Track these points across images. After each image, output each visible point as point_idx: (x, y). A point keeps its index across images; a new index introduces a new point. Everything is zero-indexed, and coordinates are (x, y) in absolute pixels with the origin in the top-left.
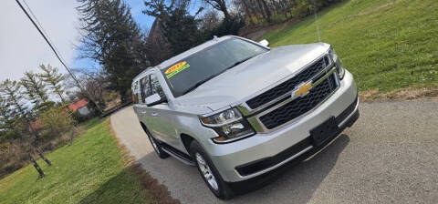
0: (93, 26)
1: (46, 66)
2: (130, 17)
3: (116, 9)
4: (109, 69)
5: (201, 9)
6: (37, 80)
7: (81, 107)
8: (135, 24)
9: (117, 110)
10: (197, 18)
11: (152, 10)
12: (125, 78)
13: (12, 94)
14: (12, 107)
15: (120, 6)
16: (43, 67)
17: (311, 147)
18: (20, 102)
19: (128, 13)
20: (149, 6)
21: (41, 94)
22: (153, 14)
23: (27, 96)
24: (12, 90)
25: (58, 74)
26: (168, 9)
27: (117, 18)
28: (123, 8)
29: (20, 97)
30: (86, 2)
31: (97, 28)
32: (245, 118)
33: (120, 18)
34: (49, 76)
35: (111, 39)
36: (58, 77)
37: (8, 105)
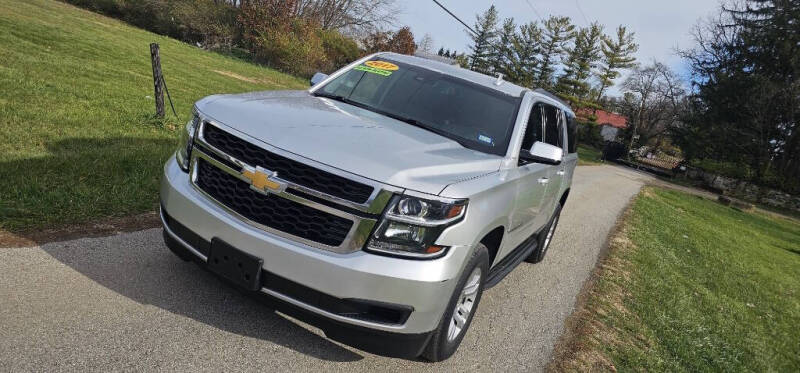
1: (626, 34)
6: (597, 44)
7: (610, 125)
13: (555, 40)
14: (539, 57)
16: (621, 32)
18: (554, 57)
21: (583, 67)
23: (567, 56)
24: (561, 35)
25: (631, 55)
29: (559, 52)
34: (617, 49)
36: (626, 61)
37: (537, 51)
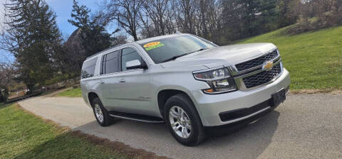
0: (15, 23)
2: (54, 23)
3: (43, 14)
4: (22, 62)
5: (117, 30)
8: (57, 30)
9: (24, 99)
10: (113, 36)
11: (77, 21)
12: (37, 72)
15: (48, 12)
17: (269, 107)
19: (53, 19)
20: (74, 18)
22: (76, 24)
26: (91, 23)
27: (42, 21)
28: (50, 14)
30: (15, 2)
31: (20, 26)
32: (232, 77)
33: (45, 22)
35: (32, 37)
